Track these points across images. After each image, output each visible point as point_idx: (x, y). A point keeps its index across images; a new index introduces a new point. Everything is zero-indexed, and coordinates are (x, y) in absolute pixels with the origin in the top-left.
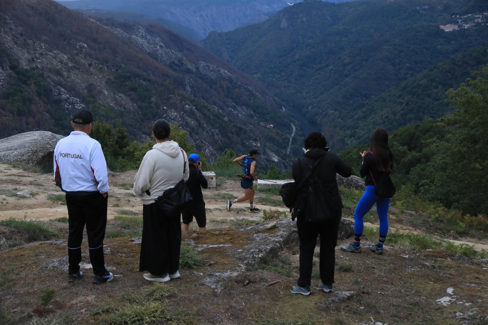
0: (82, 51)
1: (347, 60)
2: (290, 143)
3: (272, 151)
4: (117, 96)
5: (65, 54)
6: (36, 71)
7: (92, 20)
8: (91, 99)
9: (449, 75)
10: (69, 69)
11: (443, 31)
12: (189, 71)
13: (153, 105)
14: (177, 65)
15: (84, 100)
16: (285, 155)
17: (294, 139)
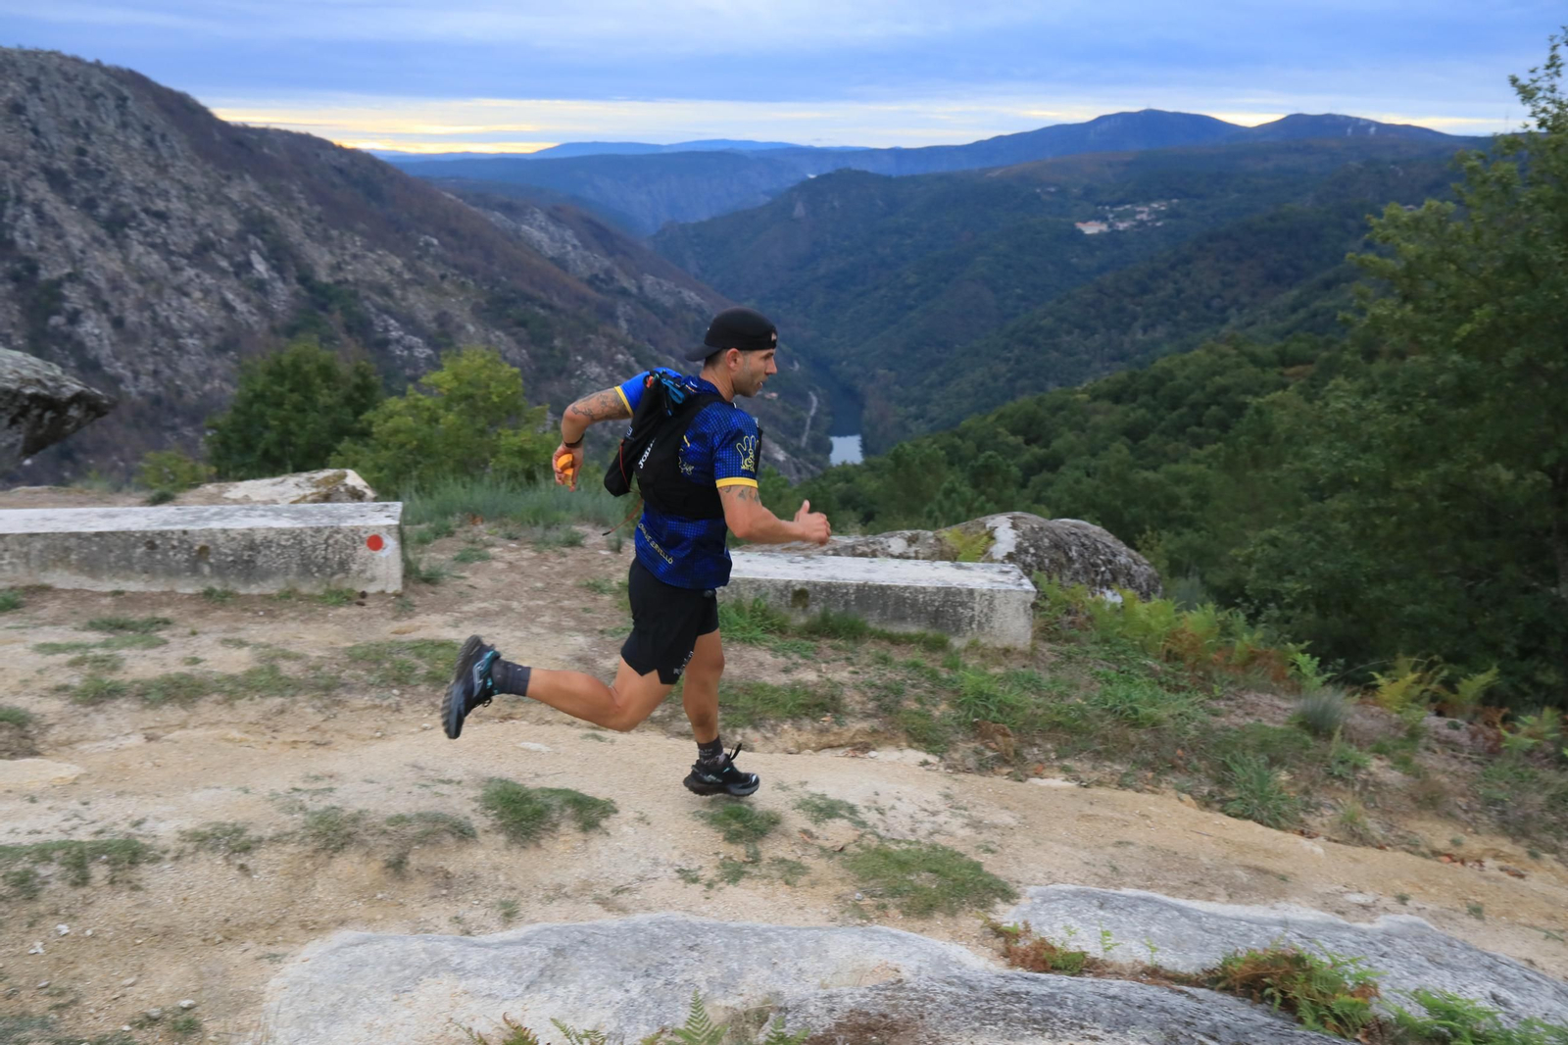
0: (429, 251)
1: (912, 279)
2: (807, 428)
3: (776, 442)
4: (492, 336)
5: (398, 256)
6: (344, 287)
7: (449, 196)
8: (444, 340)
9: (1093, 311)
11: (1081, 233)
12: (624, 292)
13: (557, 353)
14: (602, 281)
15: (430, 341)
16: (798, 449)
17: (814, 419)
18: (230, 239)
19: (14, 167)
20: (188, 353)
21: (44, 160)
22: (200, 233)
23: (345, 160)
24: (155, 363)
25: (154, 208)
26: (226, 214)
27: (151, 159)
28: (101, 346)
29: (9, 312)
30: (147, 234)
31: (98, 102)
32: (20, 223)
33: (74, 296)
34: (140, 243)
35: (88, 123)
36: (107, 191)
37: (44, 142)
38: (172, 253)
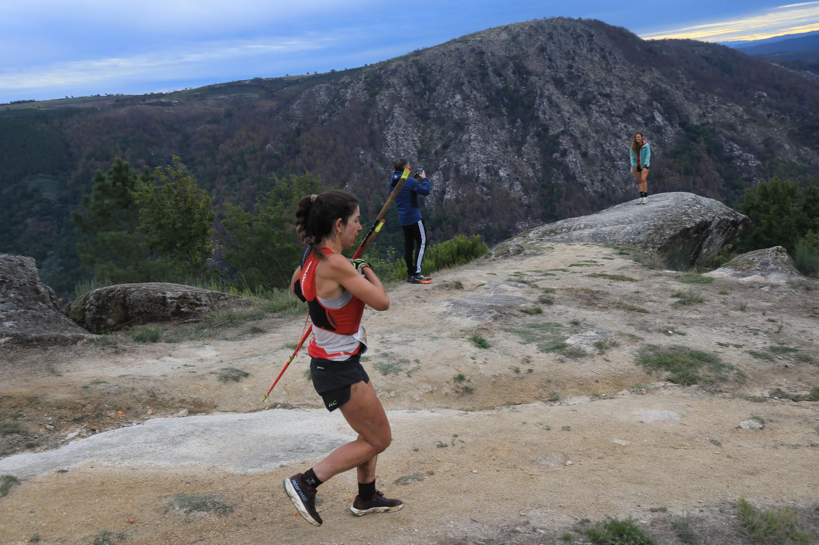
0: (760, 100)
4: (801, 150)
5: (740, 106)
6: (707, 127)
7: (775, 64)
8: (768, 155)
10: (744, 123)
15: (759, 156)
18: (643, 105)
19: (540, 79)
20: (619, 169)
21: (553, 74)
22: (627, 103)
23: (709, 51)
24: (602, 175)
25: (604, 92)
26: (641, 91)
27: (604, 66)
28: (576, 167)
29: (535, 153)
30: (600, 106)
31: (579, 40)
32: (542, 106)
33: (565, 142)
34: (597, 112)
35: (574, 52)
36: (581, 86)
37: (554, 64)
38: (613, 115)
